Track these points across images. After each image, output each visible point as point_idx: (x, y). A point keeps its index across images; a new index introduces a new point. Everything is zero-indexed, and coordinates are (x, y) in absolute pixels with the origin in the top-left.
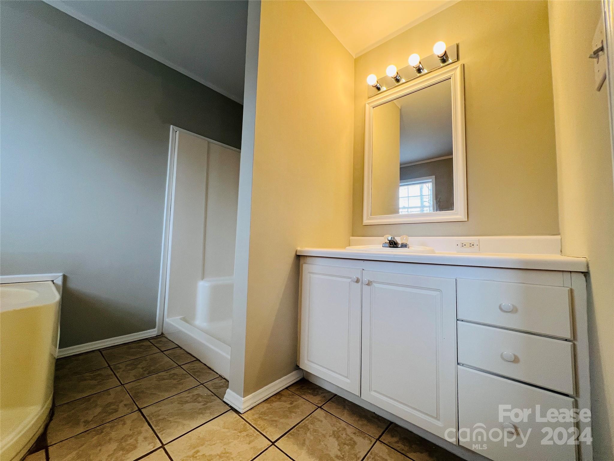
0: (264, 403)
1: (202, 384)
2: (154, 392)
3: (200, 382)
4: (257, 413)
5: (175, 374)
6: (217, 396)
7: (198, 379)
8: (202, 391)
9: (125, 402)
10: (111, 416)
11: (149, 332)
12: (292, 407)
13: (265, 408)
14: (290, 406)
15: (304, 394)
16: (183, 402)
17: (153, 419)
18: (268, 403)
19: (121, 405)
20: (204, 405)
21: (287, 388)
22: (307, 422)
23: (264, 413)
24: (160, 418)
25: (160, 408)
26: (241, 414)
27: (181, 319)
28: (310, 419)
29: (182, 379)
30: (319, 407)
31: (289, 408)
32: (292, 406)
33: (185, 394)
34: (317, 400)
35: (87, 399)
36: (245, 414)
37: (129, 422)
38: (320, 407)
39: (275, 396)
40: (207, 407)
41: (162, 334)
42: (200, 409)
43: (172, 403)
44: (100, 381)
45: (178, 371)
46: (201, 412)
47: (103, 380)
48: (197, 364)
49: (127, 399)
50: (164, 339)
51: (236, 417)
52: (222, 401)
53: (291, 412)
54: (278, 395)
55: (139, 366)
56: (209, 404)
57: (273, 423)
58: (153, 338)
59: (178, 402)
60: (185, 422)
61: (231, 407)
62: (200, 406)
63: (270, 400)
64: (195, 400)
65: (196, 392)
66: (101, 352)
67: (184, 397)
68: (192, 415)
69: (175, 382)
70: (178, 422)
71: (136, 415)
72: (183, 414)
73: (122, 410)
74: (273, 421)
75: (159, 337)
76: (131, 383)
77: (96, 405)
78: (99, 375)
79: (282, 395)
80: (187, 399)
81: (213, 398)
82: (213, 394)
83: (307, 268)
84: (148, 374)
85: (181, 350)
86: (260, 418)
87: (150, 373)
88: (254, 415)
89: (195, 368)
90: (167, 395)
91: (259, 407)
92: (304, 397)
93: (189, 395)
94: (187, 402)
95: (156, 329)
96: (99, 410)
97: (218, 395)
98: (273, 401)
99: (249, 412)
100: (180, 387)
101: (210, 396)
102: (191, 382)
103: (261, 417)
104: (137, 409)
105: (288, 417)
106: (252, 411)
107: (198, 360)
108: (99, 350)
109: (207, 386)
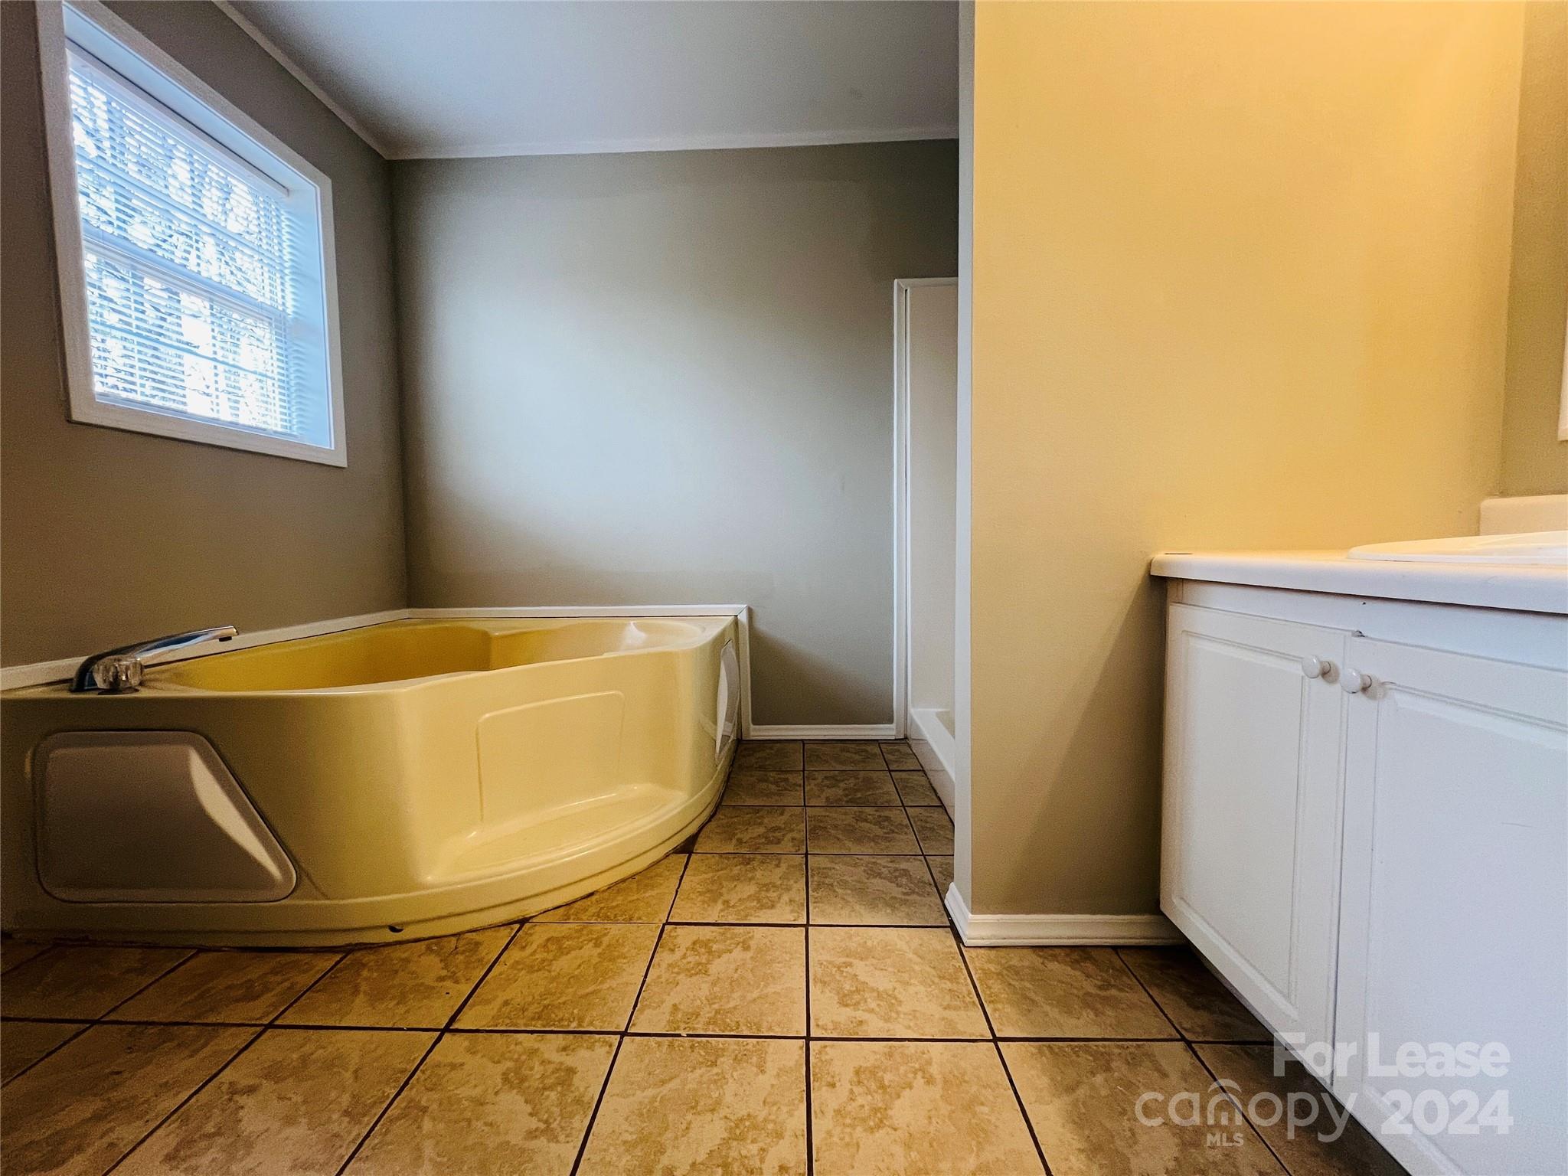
0: (1029, 951)
1: (923, 855)
2: (840, 837)
3: (922, 851)
4: (999, 963)
5: (887, 819)
6: (938, 889)
7: (921, 844)
8: (917, 868)
9: (795, 835)
10: (769, 847)
11: (881, 729)
12: (1098, 995)
13: (1026, 963)
14: (1093, 991)
15: (1158, 986)
16: (873, 873)
17: (816, 878)
18: (1040, 956)
19: (789, 836)
20: (905, 894)
21: (1115, 948)
22: (1117, 1051)
23: (1016, 972)
24: (827, 881)
25: (834, 865)
26: (965, 946)
27: (939, 715)
28: (1132, 1050)
29: (893, 832)
30: (1183, 1039)
31: (1088, 994)
32: (1099, 992)
33: (883, 861)
34: (1191, 1020)
35: (756, 809)
36: (972, 950)
37: (784, 866)
38: (1189, 1043)
39: (1068, 951)
40: (908, 900)
41: (906, 738)
42: (895, 898)
43: (855, 865)
44: (782, 790)
45: (897, 816)
46: (892, 904)
47: (786, 789)
48: (936, 815)
49: (800, 831)
50: (904, 748)
51: (951, 946)
52: (941, 904)
53: (1087, 1005)
54: (1079, 953)
55: (842, 785)
56: (914, 897)
57: (1025, 1003)
58: (887, 742)
59: (866, 868)
60: (857, 907)
61: (951, 921)
62: (897, 892)
63: (1051, 952)
64: (895, 877)
65: (904, 865)
66: (804, 744)
67: (880, 864)
68: (874, 901)
69: (879, 832)
70: (848, 902)
71: (799, 860)
72: (861, 892)
73: (787, 845)
74: (1026, 998)
75: (898, 742)
76: (818, 809)
77: (760, 824)
78: (786, 780)
79: (1089, 958)
80: (883, 870)
81: (928, 889)
82: (932, 882)
83: (1181, 617)
84: (847, 802)
85: (924, 778)
86: (1000, 977)
87: (853, 802)
88: (989, 961)
89: (929, 820)
90: (855, 849)
91: (1012, 953)
92: (1154, 992)
93: (890, 865)
94: (879, 875)
95: (893, 726)
96: (761, 830)
97: (940, 889)
98: (1055, 958)
99: (982, 951)
100: (884, 844)
101: (925, 883)
102: (906, 843)
103: (1002, 976)
104: (805, 851)
105: (1069, 1013)
106: (993, 952)
107: (942, 806)
108: (802, 740)
109: (930, 862)
